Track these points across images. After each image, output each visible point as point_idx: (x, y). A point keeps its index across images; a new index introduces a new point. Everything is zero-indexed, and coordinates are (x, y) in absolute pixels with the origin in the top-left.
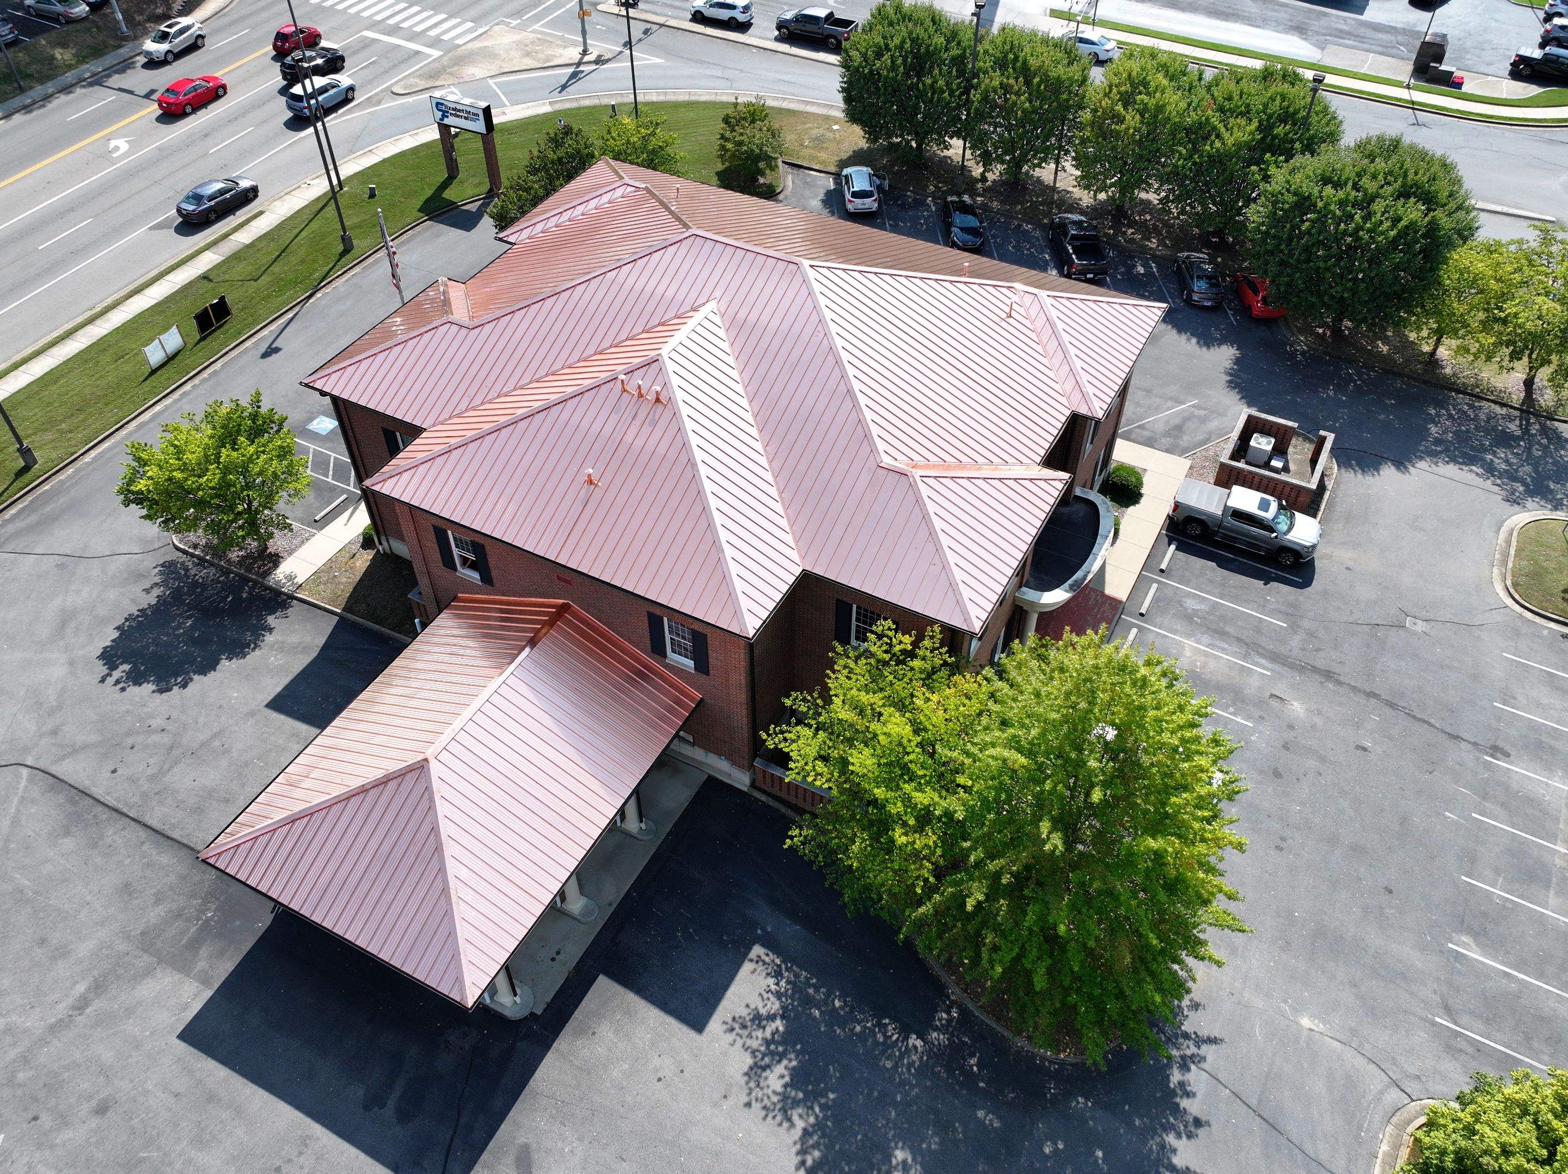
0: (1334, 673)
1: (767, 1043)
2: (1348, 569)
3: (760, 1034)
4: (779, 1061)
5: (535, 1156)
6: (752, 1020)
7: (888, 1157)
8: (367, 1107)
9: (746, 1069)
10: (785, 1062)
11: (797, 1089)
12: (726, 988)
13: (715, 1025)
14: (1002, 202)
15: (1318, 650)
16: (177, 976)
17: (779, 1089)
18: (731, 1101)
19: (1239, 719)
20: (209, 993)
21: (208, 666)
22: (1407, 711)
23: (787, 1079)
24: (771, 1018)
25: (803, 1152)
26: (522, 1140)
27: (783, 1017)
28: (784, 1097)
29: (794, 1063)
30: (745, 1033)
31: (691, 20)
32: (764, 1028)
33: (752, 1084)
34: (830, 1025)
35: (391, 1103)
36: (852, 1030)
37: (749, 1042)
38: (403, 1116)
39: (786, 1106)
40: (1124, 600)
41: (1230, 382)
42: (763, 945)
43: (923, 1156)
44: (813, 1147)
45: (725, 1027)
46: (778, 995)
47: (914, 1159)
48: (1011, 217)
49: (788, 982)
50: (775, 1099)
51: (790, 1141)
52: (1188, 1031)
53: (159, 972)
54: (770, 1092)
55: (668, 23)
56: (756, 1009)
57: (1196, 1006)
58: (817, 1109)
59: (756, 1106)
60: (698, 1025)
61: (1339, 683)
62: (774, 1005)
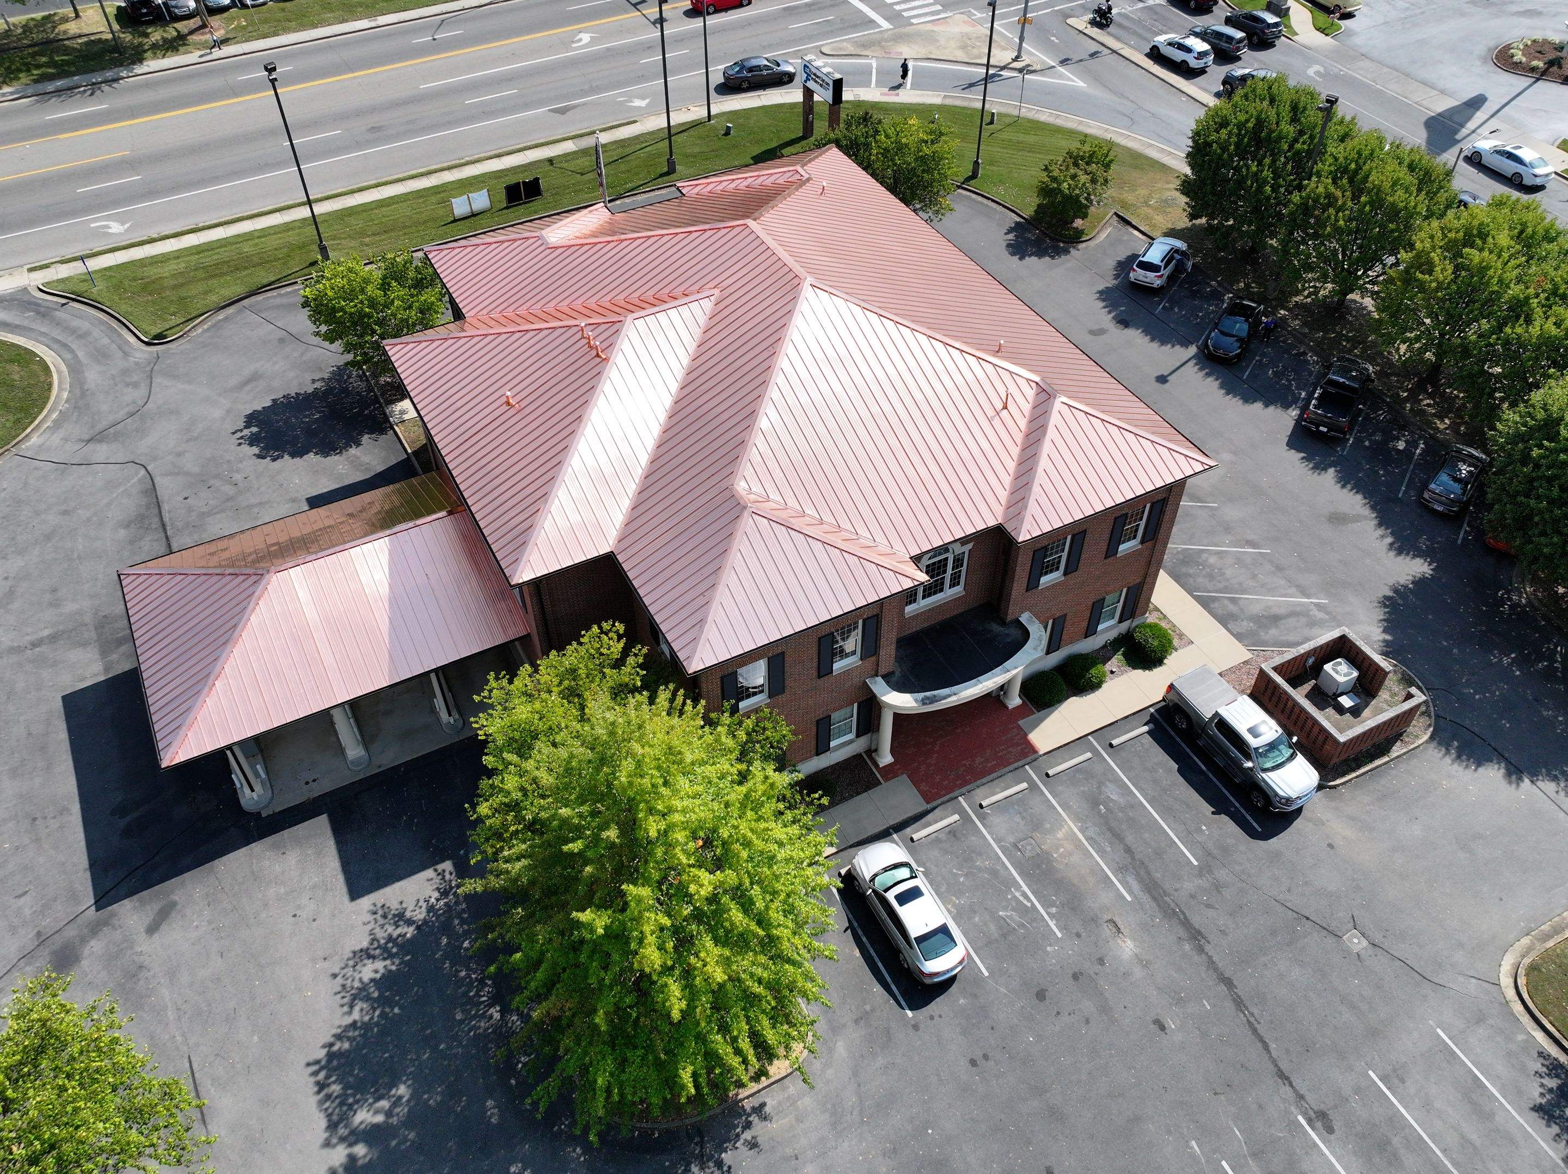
0: (1204, 938)
1: (390, 939)
2: (1331, 846)
3: (390, 929)
4: (385, 959)
5: (173, 914)
6: (394, 916)
7: (394, 1084)
8: (113, 813)
9: (358, 948)
10: (388, 962)
11: (378, 989)
12: (400, 879)
13: (366, 902)
14: (1305, 324)
15: (1209, 906)
16: (97, 656)
17: (366, 980)
18: (326, 965)
19: (1052, 924)
20: (102, 678)
21: (298, 453)
22: (1252, 1019)
23: (378, 976)
24: (409, 922)
25: (339, 1037)
26: (175, 898)
27: (418, 928)
28: (364, 988)
29: (394, 968)
30: (381, 921)
31: (1148, 55)
32: (397, 927)
33: (351, 963)
34: (445, 957)
35: (128, 819)
36: (458, 971)
37: (378, 930)
38: (127, 832)
39: (361, 994)
40: (1041, 752)
41: (1386, 598)
42: (455, 865)
43: (417, 1104)
44: (348, 1038)
45: (372, 908)
46: (431, 909)
47: (408, 1101)
48: (1301, 342)
49: (446, 904)
50: (357, 984)
51: (337, 1023)
52: (725, 1161)
53: (89, 649)
54: (357, 976)
55: (1122, 52)
56: (405, 909)
57: (753, 1145)
58: (377, 1013)
59: (339, 980)
60: (355, 893)
61: (1201, 950)
62: (420, 915)
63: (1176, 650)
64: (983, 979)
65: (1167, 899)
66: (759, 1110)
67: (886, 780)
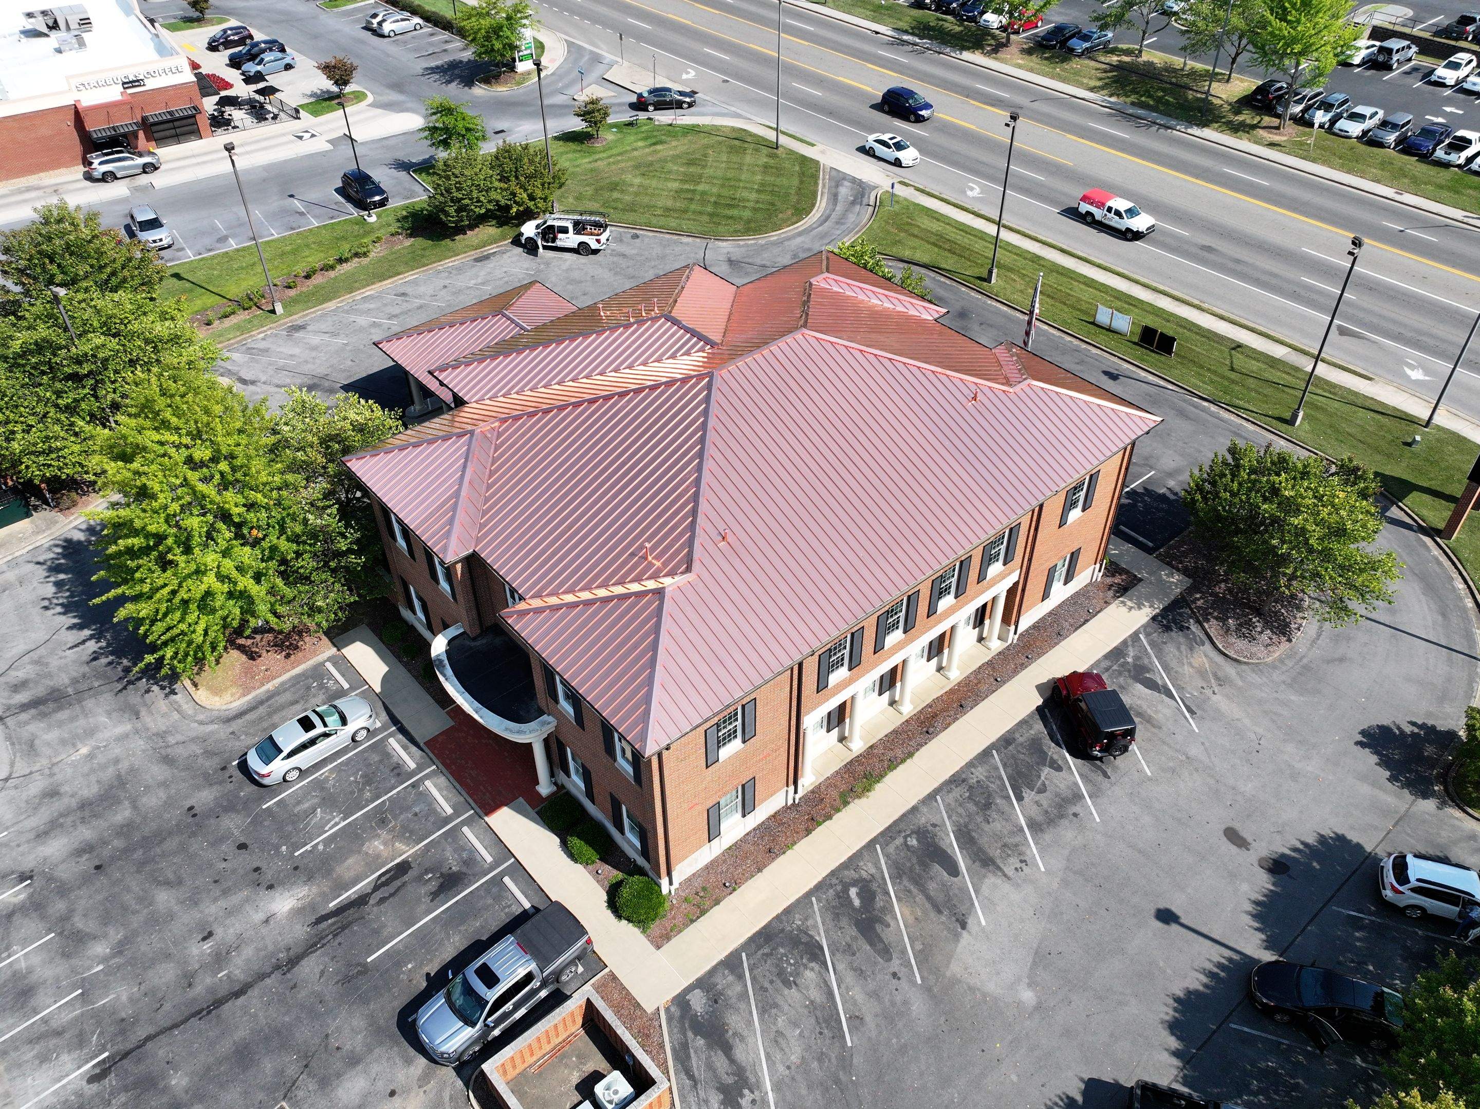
0: (289, 971)
2: (392, 1093)
22: (205, 1012)
40: (486, 819)
63: (644, 932)
64: (260, 805)
65: (330, 937)
66: (173, 692)
67: (448, 713)
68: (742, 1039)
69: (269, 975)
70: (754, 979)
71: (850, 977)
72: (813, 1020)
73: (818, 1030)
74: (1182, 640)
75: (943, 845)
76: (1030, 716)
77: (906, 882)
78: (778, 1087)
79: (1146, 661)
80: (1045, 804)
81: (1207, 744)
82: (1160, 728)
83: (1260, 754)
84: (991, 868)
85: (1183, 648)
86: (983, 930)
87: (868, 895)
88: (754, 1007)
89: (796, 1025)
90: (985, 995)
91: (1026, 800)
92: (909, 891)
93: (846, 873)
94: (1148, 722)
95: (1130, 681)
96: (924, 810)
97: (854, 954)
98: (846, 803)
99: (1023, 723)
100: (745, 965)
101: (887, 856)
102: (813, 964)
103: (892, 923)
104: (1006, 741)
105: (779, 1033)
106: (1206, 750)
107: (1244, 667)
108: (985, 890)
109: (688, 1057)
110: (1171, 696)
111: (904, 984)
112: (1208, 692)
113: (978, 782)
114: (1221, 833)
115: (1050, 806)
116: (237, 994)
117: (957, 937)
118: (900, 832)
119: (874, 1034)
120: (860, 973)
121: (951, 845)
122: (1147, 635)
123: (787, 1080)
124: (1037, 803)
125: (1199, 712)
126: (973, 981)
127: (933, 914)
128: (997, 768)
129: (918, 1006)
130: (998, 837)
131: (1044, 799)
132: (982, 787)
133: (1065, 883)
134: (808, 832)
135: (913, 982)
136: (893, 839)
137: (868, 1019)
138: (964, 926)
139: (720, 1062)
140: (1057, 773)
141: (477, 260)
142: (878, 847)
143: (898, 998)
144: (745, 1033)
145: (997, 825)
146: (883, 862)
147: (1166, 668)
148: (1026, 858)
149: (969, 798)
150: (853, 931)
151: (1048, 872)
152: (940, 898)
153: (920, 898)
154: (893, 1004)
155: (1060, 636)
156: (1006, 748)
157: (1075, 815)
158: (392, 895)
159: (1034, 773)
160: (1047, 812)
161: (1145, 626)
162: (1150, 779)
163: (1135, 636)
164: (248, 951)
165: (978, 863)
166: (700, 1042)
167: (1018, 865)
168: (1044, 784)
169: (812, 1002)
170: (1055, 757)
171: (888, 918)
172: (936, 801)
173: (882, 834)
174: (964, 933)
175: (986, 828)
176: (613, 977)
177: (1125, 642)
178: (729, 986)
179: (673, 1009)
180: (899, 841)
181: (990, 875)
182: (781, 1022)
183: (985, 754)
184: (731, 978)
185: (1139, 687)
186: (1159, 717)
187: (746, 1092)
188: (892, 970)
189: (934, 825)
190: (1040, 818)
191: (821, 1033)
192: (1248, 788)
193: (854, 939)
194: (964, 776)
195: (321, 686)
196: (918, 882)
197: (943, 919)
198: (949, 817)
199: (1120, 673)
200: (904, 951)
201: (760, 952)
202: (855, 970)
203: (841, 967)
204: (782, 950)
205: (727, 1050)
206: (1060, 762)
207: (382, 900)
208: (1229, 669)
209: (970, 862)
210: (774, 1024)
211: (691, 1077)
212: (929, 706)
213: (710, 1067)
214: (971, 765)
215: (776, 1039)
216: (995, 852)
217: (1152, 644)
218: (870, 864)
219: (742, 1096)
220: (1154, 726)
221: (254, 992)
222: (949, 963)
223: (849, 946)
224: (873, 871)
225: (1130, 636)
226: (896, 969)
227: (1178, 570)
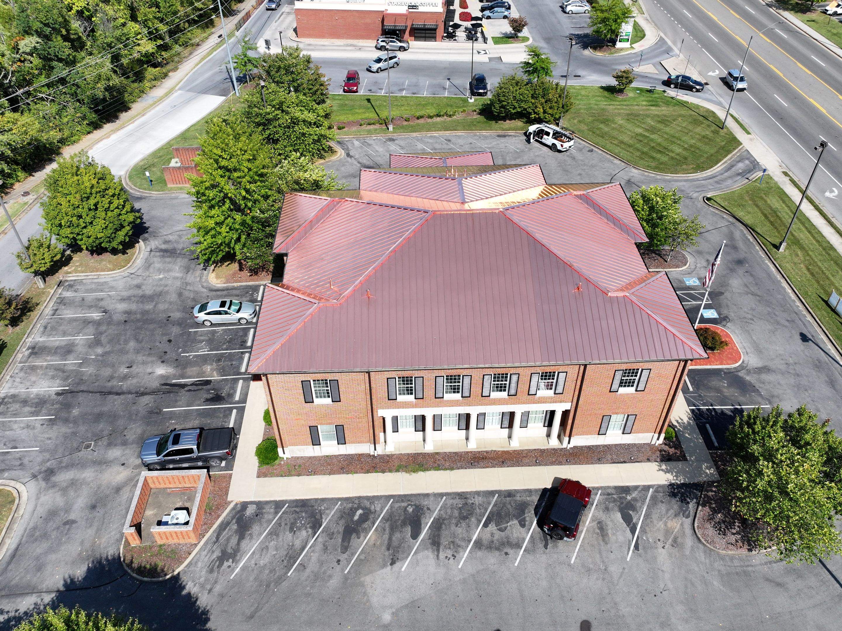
19: (187, 354)
22: (103, 394)
63: (259, 467)
64: (189, 329)
65: (162, 393)
66: (205, 269)
68: (251, 538)
69: (132, 393)
70: (280, 518)
71: (319, 547)
72: (285, 553)
73: (283, 558)
74: (676, 507)
75: (423, 521)
76: (536, 490)
77: (387, 525)
78: (243, 569)
79: (638, 504)
80: (496, 537)
81: (626, 571)
82: (606, 544)
83: (655, 598)
84: (435, 547)
85: (671, 512)
86: (400, 572)
87: (364, 518)
88: (268, 529)
89: (277, 549)
90: (368, 601)
91: (488, 529)
92: (384, 530)
93: (366, 501)
94: (602, 536)
95: (616, 509)
96: (432, 498)
97: (331, 539)
98: (397, 471)
99: (529, 492)
100: (283, 509)
101: (391, 507)
102: (310, 530)
103: (362, 538)
104: (510, 494)
105: (267, 548)
106: (622, 573)
107: (700, 545)
108: (420, 556)
109: (225, 529)
110: (633, 531)
111: (338, 568)
112: (660, 544)
113: (473, 504)
114: (580, 621)
115: (498, 540)
116: (118, 394)
117: (384, 566)
118: (409, 500)
119: (303, 578)
120: (325, 548)
121: (427, 524)
122: (656, 491)
123: (250, 569)
124: (492, 535)
125: (641, 551)
126: (369, 591)
127: (384, 548)
128: (489, 503)
129: (334, 582)
130: (454, 535)
131: (498, 535)
132: (472, 507)
133: (464, 581)
134: (368, 472)
135: (343, 570)
136: (403, 501)
137: (308, 571)
138: (393, 563)
139: (234, 541)
140: (519, 527)
141: (499, 136)
142: (392, 500)
143: (329, 572)
144: (255, 537)
145: (459, 531)
146: (387, 508)
147: (647, 516)
148: (457, 556)
149: (460, 508)
150: (341, 529)
151: (461, 570)
152: (395, 543)
153: (386, 536)
154: (324, 573)
155: (599, 461)
156: (505, 497)
157: (506, 554)
158: (194, 391)
159: (507, 519)
160: (493, 542)
161: (659, 486)
162: (569, 565)
163: (647, 488)
164: (135, 381)
165: (430, 541)
166: (235, 527)
167: (449, 556)
168: (506, 528)
169: (293, 545)
170: (527, 519)
171: (362, 535)
172: (442, 499)
173: (400, 496)
174: (389, 567)
175: (453, 527)
176: (230, 476)
177: (636, 488)
178: (269, 513)
179: (239, 506)
180: (404, 504)
181: (430, 550)
182: (273, 543)
183: (492, 493)
184: (272, 510)
185: (619, 515)
186: (612, 538)
187: (231, 560)
188: (339, 558)
189: (428, 509)
190: (485, 542)
191: (283, 561)
192: (624, 609)
193: (338, 532)
194: (468, 496)
195: (252, 295)
196: (393, 529)
197: (387, 553)
198: (440, 510)
199: (615, 501)
200: (353, 554)
201: (294, 509)
202: (324, 545)
203: (320, 539)
204: (304, 514)
205: (242, 537)
206: (527, 523)
207: (190, 390)
208: (689, 541)
209: (427, 537)
210: (269, 542)
211: (218, 538)
212: (487, 452)
213: (228, 540)
214: (478, 493)
215: (264, 549)
216: (444, 542)
217: (653, 498)
218: (380, 505)
219: (227, 561)
220: (604, 540)
221: (122, 397)
222: (368, 574)
223: (333, 533)
224: (378, 509)
225: (644, 486)
226: (341, 559)
227: (718, 468)
